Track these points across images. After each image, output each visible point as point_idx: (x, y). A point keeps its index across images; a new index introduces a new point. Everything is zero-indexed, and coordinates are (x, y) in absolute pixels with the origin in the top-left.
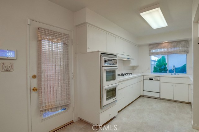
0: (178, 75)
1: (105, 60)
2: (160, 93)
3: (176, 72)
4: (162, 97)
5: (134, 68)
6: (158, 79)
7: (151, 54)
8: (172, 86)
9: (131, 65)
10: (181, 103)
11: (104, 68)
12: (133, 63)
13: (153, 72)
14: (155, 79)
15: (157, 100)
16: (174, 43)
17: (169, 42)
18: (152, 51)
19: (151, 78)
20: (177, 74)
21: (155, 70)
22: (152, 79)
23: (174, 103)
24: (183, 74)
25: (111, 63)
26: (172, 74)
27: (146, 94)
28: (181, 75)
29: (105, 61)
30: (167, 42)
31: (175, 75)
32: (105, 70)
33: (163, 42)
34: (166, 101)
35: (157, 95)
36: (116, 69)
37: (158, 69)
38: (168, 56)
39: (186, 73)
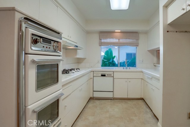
0: (130, 69)
1: (35, 37)
2: (113, 92)
3: (128, 66)
4: (115, 97)
5: (79, 61)
6: (111, 75)
7: (101, 44)
8: (126, 82)
9: (78, 56)
10: (135, 100)
11: (30, 57)
12: (80, 54)
13: (102, 66)
14: (108, 75)
15: (110, 100)
16: (127, 34)
17: (122, 31)
18: (103, 41)
19: (104, 73)
20: (128, 68)
21: (104, 64)
22: (104, 75)
23: (129, 102)
24: (134, 68)
25: (48, 47)
26: (124, 69)
27: (97, 95)
28: (132, 69)
29: (35, 42)
30: (120, 31)
31: (127, 69)
32: (33, 62)
33: (116, 31)
34: (120, 100)
35: (110, 95)
36: (60, 60)
37: (108, 62)
38: (119, 47)
39: (135, 67)
